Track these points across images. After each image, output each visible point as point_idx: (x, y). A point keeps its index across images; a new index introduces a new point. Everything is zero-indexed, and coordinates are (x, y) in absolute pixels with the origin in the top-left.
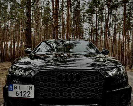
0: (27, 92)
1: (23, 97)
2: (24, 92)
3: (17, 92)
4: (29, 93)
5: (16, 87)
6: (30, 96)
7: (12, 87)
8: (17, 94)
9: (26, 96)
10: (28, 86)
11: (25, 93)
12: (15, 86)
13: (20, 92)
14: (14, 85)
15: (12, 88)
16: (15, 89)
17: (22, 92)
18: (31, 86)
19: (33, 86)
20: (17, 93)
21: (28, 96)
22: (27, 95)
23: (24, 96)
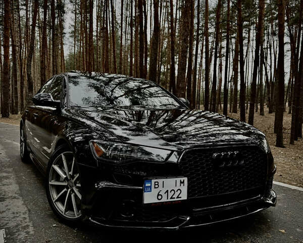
0: (176, 191)
1: (169, 200)
2: (171, 192)
3: (159, 192)
4: (179, 192)
5: (158, 184)
6: (181, 197)
7: (150, 185)
8: (160, 197)
9: (174, 198)
10: (178, 180)
11: (173, 192)
12: (155, 182)
13: (165, 193)
14: (153, 181)
15: (150, 187)
16: (155, 188)
17: (167, 191)
18: (182, 179)
19: (186, 179)
20: (158, 195)
21: (178, 197)
22: (175, 196)
23: (171, 198)
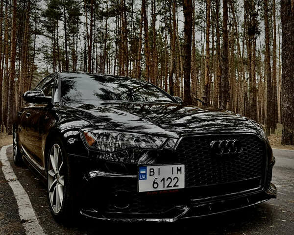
0: (173, 179)
1: (166, 189)
3: (155, 180)
4: (176, 180)
5: (153, 172)
6: (178, 186)
8: (155, 185)
9: (171, 187)
10: (175, 167)
11: (169, 180)
12: (150, 169)
13: (161, 181)
15: (145, 174)
16: (150, 175)
17: (163, 179)
18: (179, 166)
19: (183, 166)
20: (154, 183)
21: (175, 186)
22: (172, 184)
23: (168, 186)
